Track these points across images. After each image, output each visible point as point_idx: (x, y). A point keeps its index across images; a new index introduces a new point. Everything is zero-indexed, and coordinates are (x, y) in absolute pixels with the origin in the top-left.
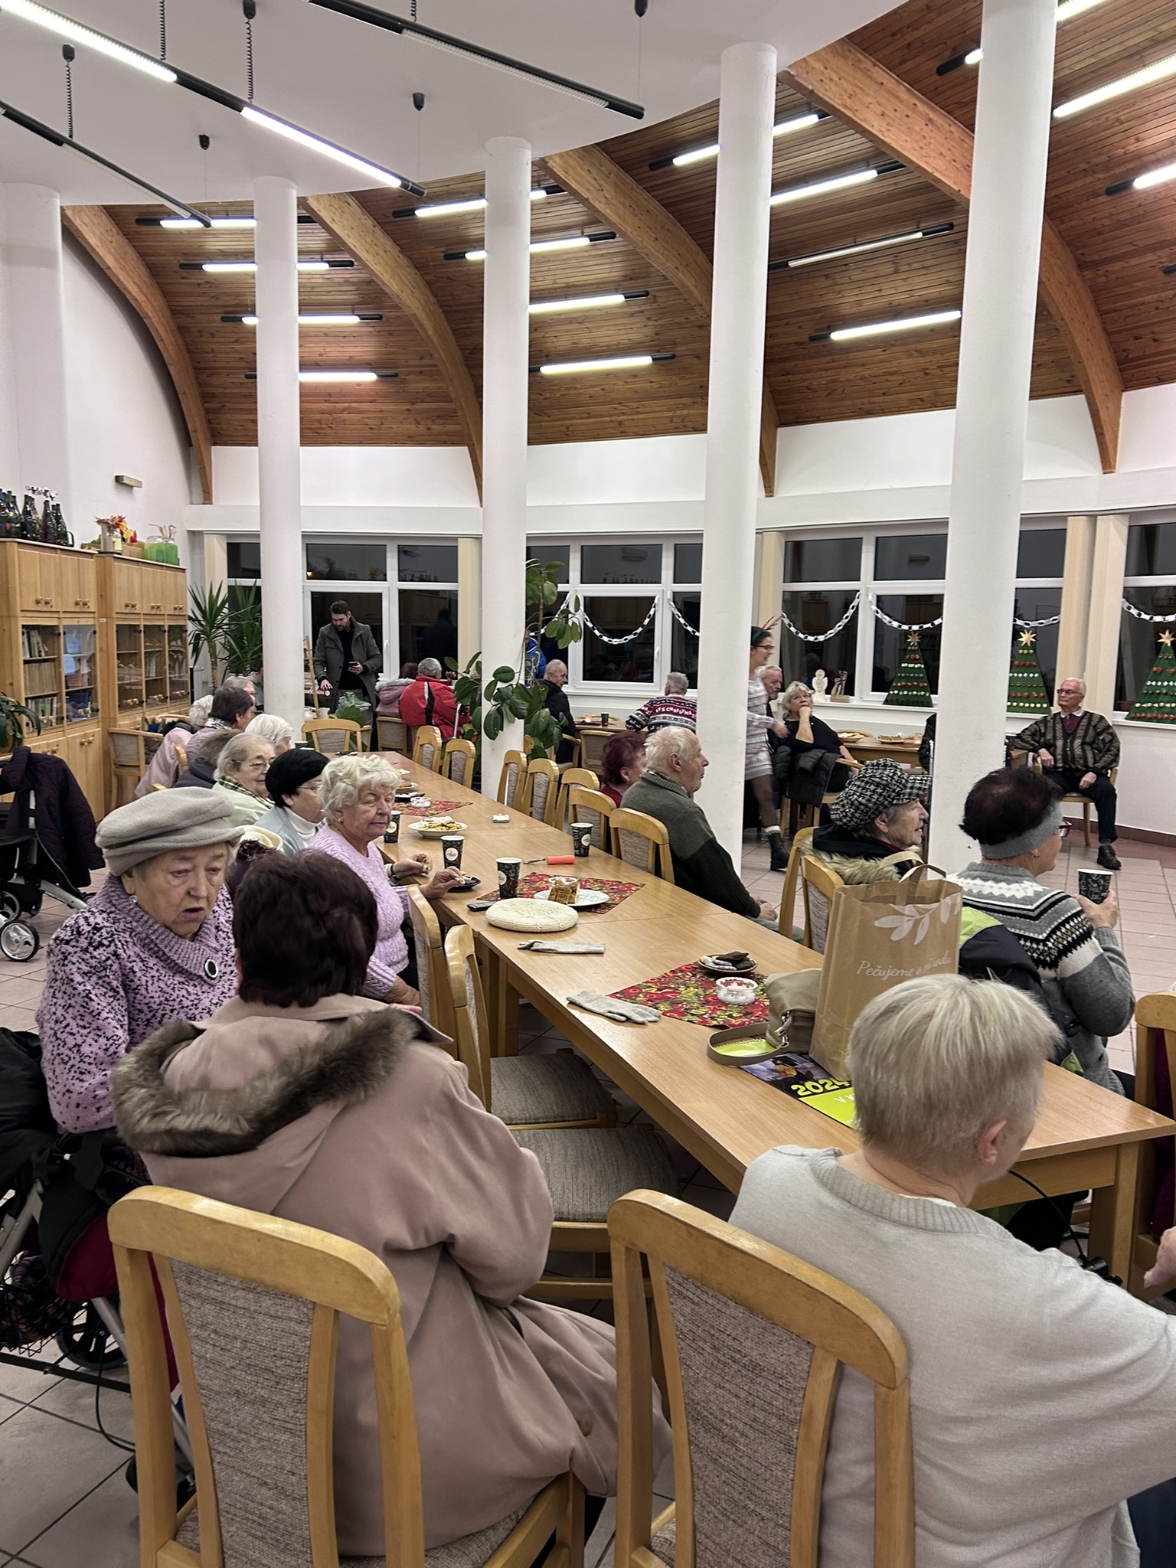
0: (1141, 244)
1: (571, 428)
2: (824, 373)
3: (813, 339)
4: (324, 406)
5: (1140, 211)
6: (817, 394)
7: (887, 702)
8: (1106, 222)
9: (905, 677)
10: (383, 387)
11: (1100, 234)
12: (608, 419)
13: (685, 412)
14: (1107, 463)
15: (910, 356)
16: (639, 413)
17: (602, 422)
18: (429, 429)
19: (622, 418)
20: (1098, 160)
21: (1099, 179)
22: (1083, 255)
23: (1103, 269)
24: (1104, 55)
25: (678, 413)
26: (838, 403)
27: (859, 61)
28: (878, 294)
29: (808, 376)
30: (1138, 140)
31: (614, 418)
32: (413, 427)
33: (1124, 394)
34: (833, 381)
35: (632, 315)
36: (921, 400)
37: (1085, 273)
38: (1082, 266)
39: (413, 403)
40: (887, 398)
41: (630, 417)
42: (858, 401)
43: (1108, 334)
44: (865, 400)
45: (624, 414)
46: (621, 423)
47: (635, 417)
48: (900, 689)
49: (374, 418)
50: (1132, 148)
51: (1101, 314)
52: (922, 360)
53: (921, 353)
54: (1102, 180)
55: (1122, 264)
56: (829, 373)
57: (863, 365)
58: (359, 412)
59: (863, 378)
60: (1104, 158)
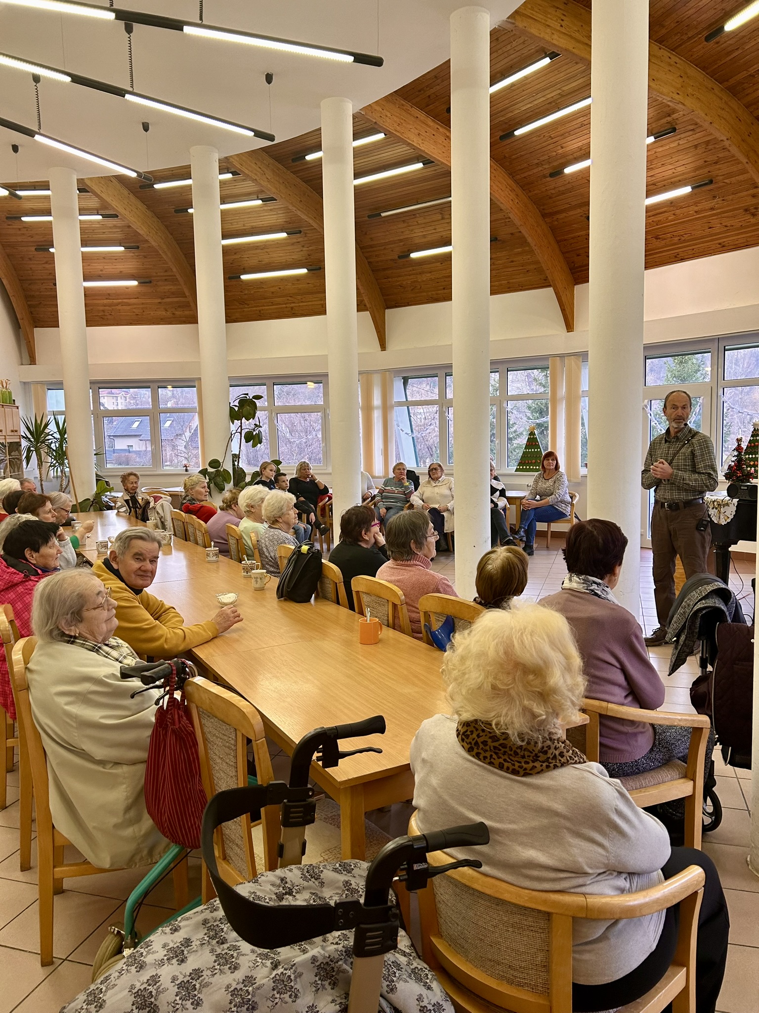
0: (573, 203)
1: (262, 312)
2: (408, 277)
3: (400, 257)
4: (105, 301)
5: (569, 186)
6: (406, 289)
8: (553, 192)
10: (144, 289)
11: (550, 198)
12: (285, 306)
14: (569, 327)
16: (302, 302)
17: (281, 308)
18: (174, 314)
19: (293, 305)
20: (542, 159)
21: (545, 169)
22: (543, 209)
23: (555, 217)
24: (536, 102)
26: (418, 295)
27: (403, 105)
28: (434, 231)
29: (400, 279)
30: (562, 148)
31: (287, 305)
32: (164, 313)
33: (575, 286)
34: (415, 282)
35: (293, 244)
37: (546, 220)
38: (544, 216)
39: (162, 299)
40: (446, 291)
41: (297, 305)
42: (430, 293)
43: (563, 253)
45: (294, 303)
46: (292, 308)
47: (301, 304)
49: (138, 308)
50: (560, 151)
51: (558, 242)
54: (547, 168)
55: (564, 215)
56: (412, 277)
57: (430, 272)
58: (129, 304)
59: (431, 280)
60: (546, 157)
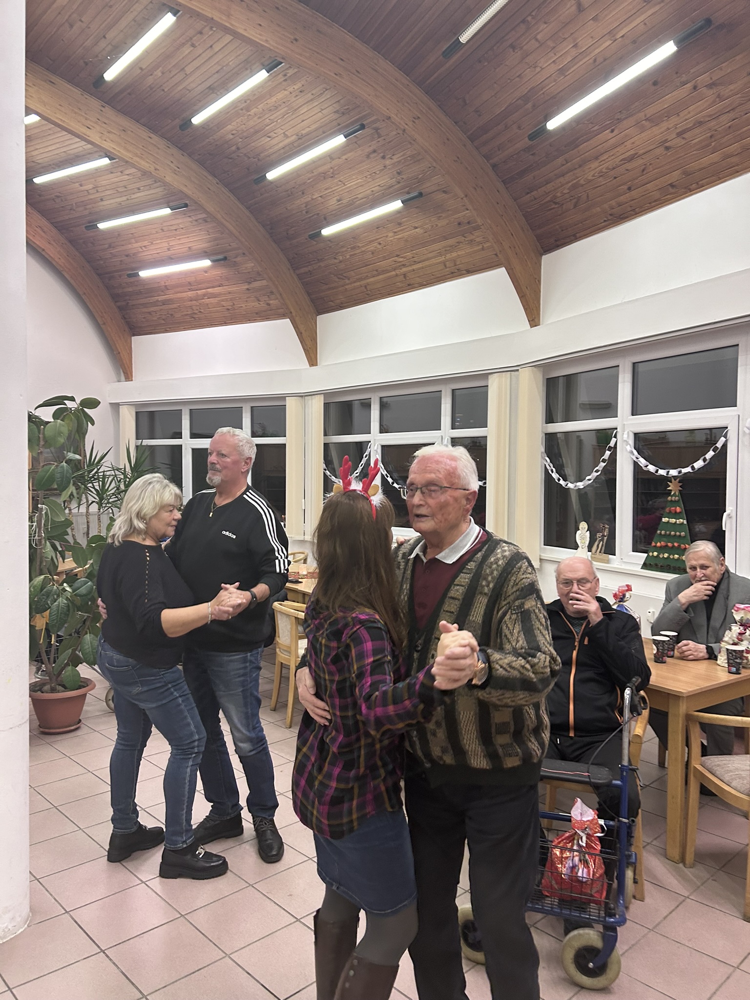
1: (368, 287)
2: (561, 180)
3: (533, 135)
4: (190, 294)
6: (564, 207)
7: (645, 566)
9: (665, 535)
10: (219, 272)
12: (393, 273)
13: (454, 254)
15: (643, 129)
16: (415, 262)
18: (269, 304)
19: (404, 270)
25: (448, 256)
26: (587, 214)
29: (550, 187)
31: (398, 272)
32: (256, 304)
34: (575, 187)
36: (672, 185)
39: (249, 283)
40: (634, 193)
41: (410, 268)
42: (606, 206)
44: (613, 203)
45: (404, 265)
46: (405, 275)
47: (414, 267)
48: (662, 549)
49: (226, 300)
52: (656, 130)
53: (654, 120)
56: (567, 178)
57: (597, 158)
58: (214, 296)
59: (602, 175)
